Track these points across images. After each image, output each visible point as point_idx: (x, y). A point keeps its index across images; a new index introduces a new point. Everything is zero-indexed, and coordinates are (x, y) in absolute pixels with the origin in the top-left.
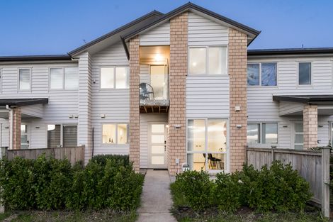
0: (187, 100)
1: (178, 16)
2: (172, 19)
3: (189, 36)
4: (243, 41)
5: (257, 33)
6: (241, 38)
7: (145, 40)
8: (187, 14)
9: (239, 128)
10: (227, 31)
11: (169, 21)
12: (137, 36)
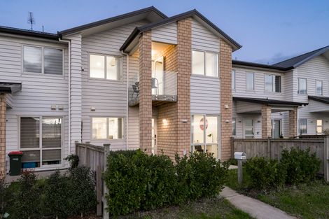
0: (191, 98)
1: (184, 19)
3: (192, 39)
5: (239, 47)
8: (191, 19)
9: (227, 123)
10: (219, 41)
11: (177, 22)
12: (150, 30)
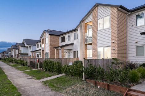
1: (94, 9)
2: (93, 11)
3: (98, 15)
4: (116, 11)
6: (115, 10)
7: (86, 21)
8: (97, 7)
9: (114, 50)
11: (92, 12)
12: (84, 20)
